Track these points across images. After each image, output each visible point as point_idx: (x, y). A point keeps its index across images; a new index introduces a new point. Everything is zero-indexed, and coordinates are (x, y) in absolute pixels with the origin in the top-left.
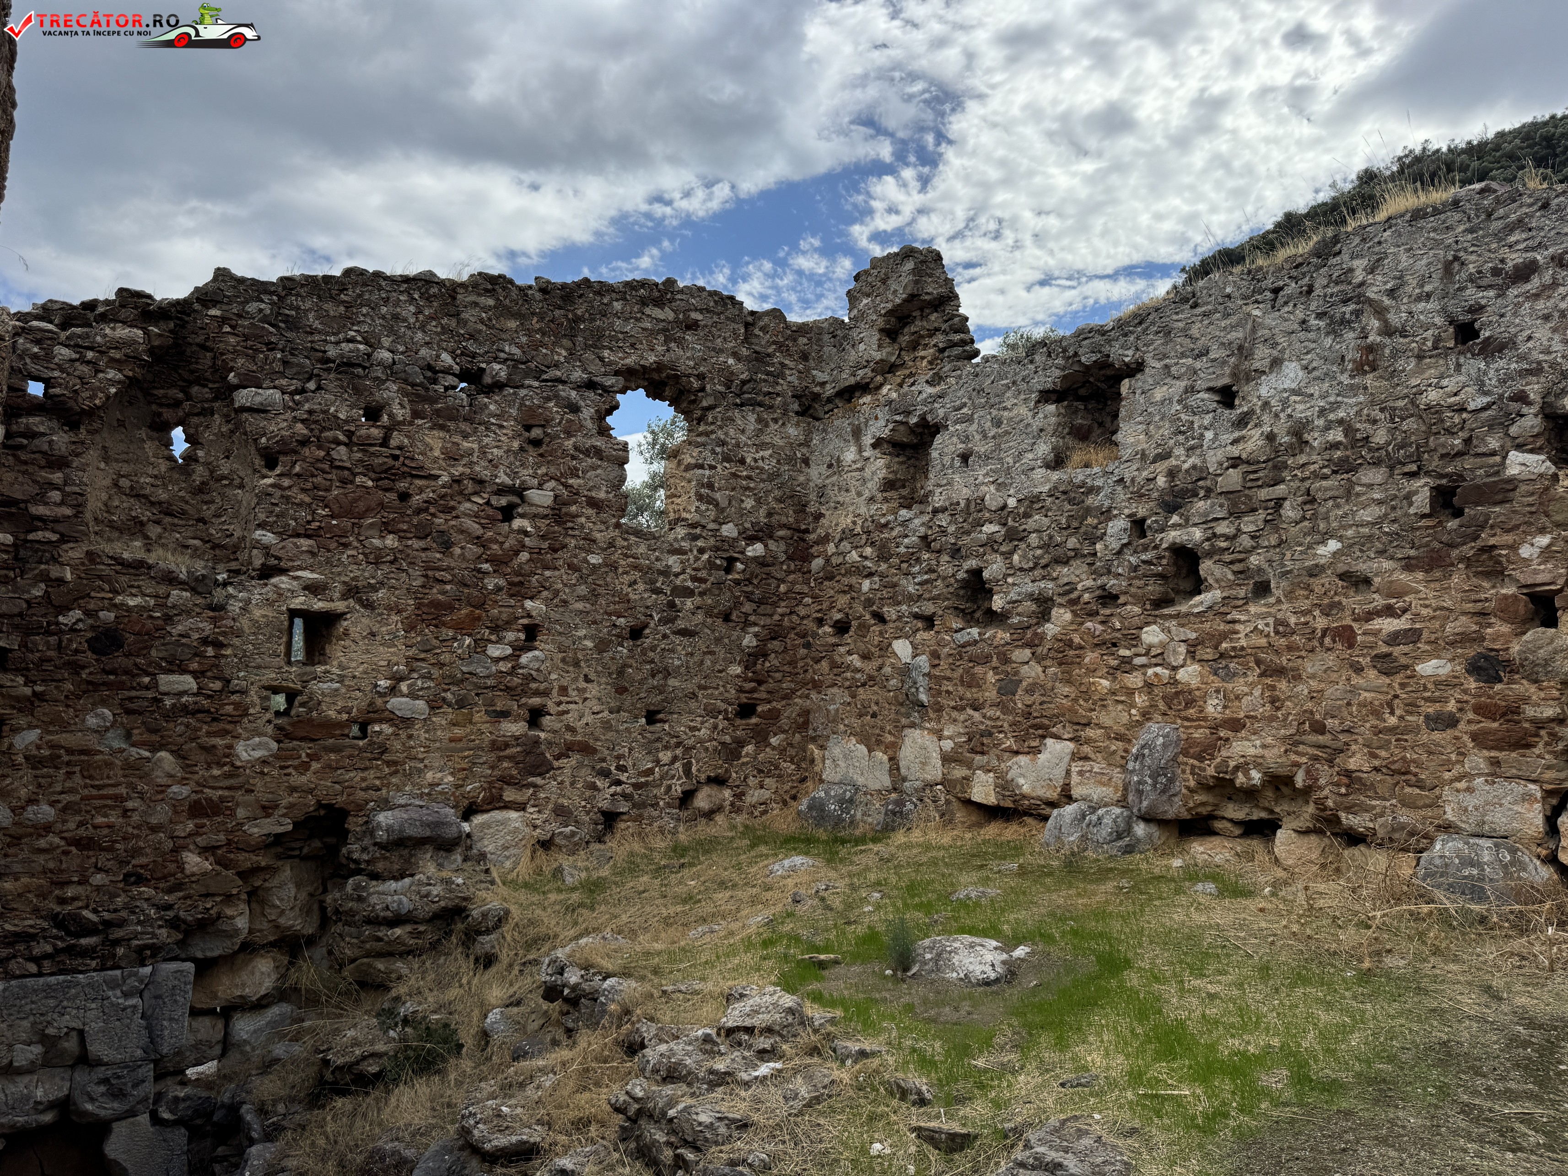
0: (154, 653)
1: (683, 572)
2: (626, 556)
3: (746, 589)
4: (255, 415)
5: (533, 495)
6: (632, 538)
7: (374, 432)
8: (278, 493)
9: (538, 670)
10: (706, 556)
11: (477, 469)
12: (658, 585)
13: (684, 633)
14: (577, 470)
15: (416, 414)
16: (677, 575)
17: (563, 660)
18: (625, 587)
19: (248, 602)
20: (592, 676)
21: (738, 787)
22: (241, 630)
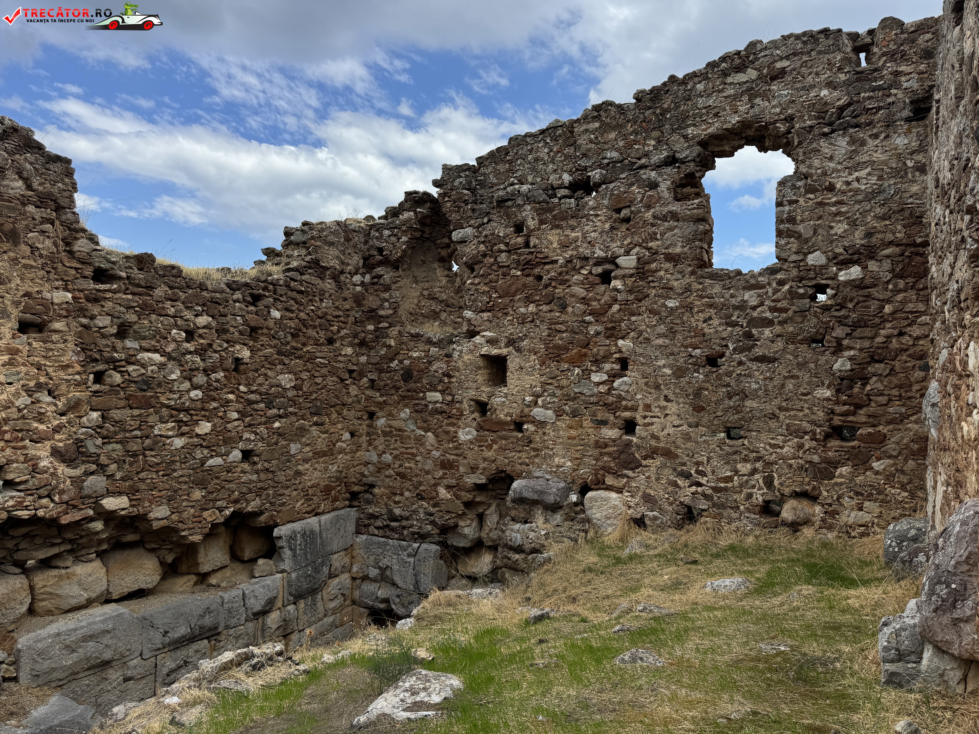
0: (424, 381)
1: (762, 304)
2: (702, 297)
3: (836, 314)
4: (461, 245)
5: (621, 261)
6: (708, 281)
7: (520, 240)
8: (474, 288)
9: (627, 391)
10: (787, 287)
11: (581, 250)
12: (733, 319)
13: (762, 359)
14: (656, 234)
15: (542, 222)
16: (754, 308)
17: (646, 384)
18: (700, 324)
19: (461, 352)
20: (671, 396)
21: (830, 505)
22: (458, 367)
